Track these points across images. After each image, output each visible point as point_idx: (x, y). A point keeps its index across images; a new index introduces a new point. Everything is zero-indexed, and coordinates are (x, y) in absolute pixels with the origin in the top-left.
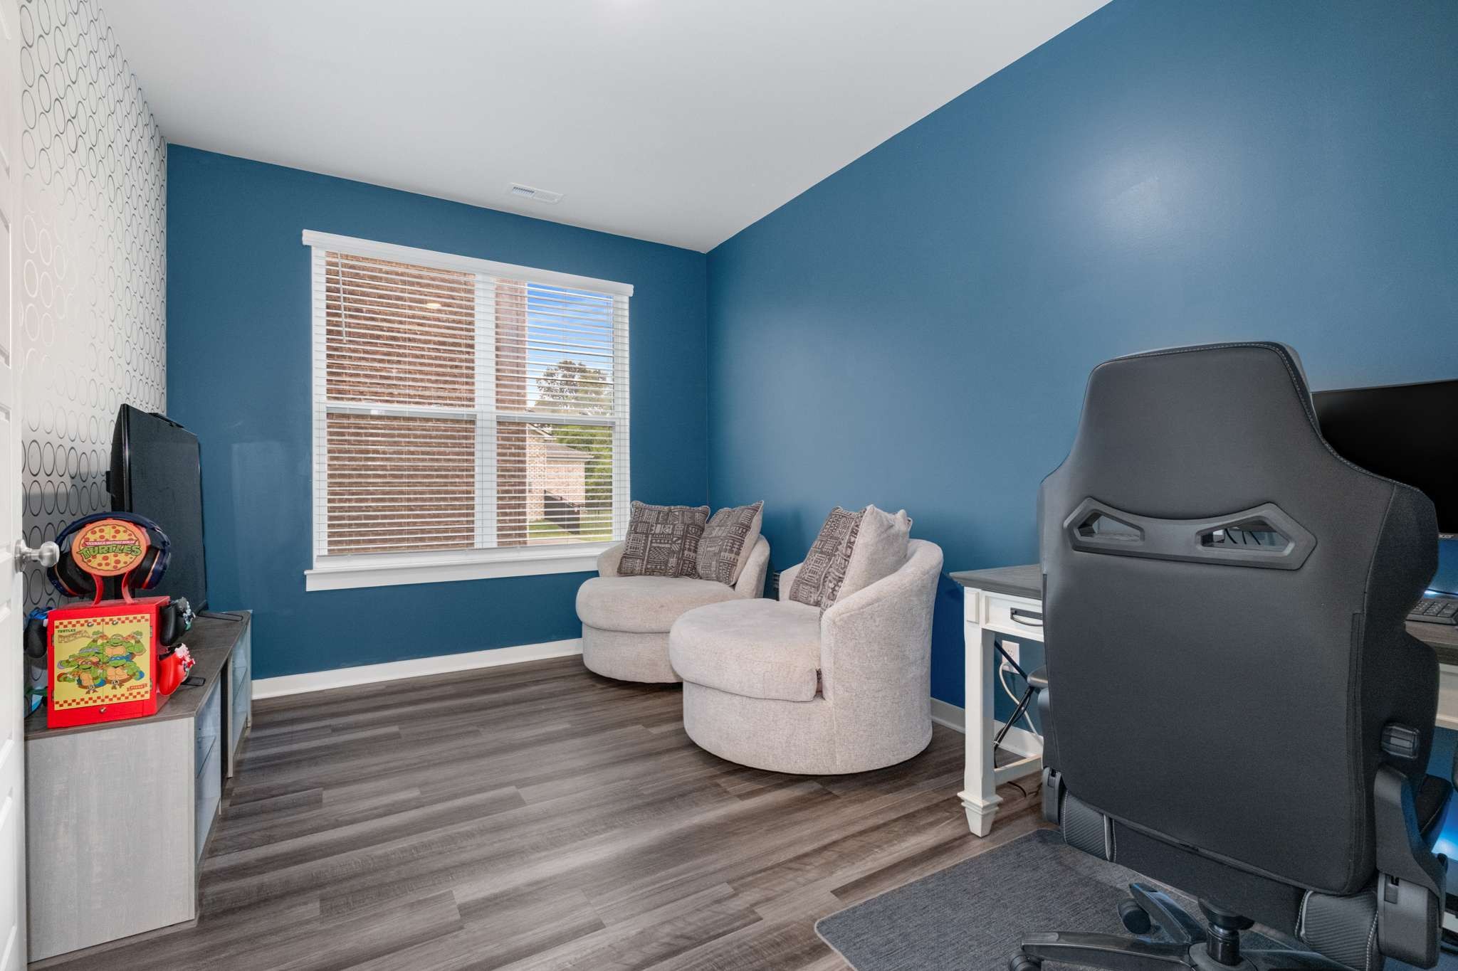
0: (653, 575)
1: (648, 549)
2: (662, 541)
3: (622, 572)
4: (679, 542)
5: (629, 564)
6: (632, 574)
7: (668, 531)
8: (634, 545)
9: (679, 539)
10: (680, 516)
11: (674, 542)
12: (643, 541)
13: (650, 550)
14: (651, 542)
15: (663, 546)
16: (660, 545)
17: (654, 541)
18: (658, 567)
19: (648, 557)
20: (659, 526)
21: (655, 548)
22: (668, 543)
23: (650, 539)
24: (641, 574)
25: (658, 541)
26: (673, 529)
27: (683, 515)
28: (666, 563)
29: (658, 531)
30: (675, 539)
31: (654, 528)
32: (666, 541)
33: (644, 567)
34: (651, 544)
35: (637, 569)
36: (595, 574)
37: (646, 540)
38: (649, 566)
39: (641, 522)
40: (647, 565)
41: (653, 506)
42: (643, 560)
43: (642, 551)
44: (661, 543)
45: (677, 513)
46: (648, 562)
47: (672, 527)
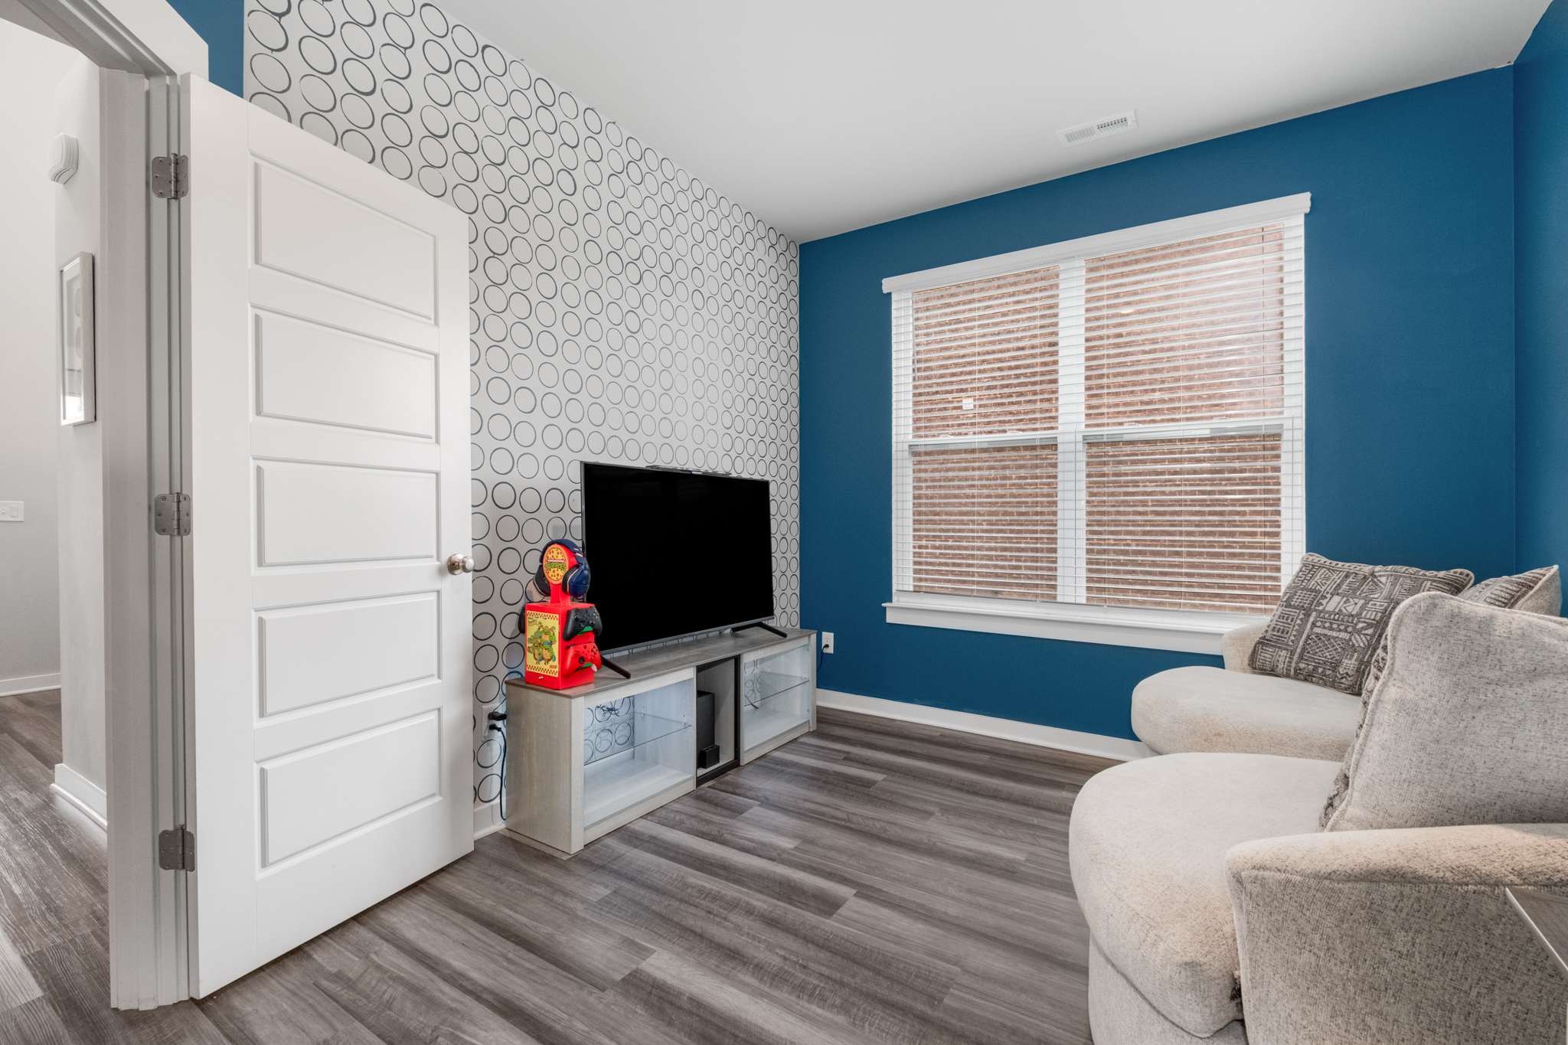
0: (1312, 682)
1: (1304, 636)
2: (1335, 626)
3: (1258, 665)
4: (1370, 631)
5: (1266, 655)
6: (1272, 672)
7: (1352, 608)
8: (1280, 626)
9: (1369, 626)
10: (1389, 584)
11: (1359, 632)
12: (1299, 622)
13: (1308, 637)
14: (1314, 624)
15: (1335, 634)
16: (1330, 633)
17: (1319, 624)
18: (1320, 670)
19: (1304, 649)
20: (1336, 599)
21: (1318, 635)
22: (1346, 631)
23: (1312, 619)
24: (1288, 676)
25: (1327, 625)
26: (1362, 608)
27: (1393, 585)
28: (1335, 666)
29: (1330, 607)
30: (1360, 625)
31: (1324, 602)
32: (1342, 627)
33: (1293, 665)
34: (1312, 629)
35: (1281, 666)
36: (1217, 661)
37: (1304, 621)
38: (1302, 666)
39: (1302, 590)
40: (1297, 663)
41: (1340, 564)
42: (1292, 653)
43: (1292, 638)
44: (1331, 629)
45: (1383, 579)
46: (1301, 657)
47: (1362, 602)
